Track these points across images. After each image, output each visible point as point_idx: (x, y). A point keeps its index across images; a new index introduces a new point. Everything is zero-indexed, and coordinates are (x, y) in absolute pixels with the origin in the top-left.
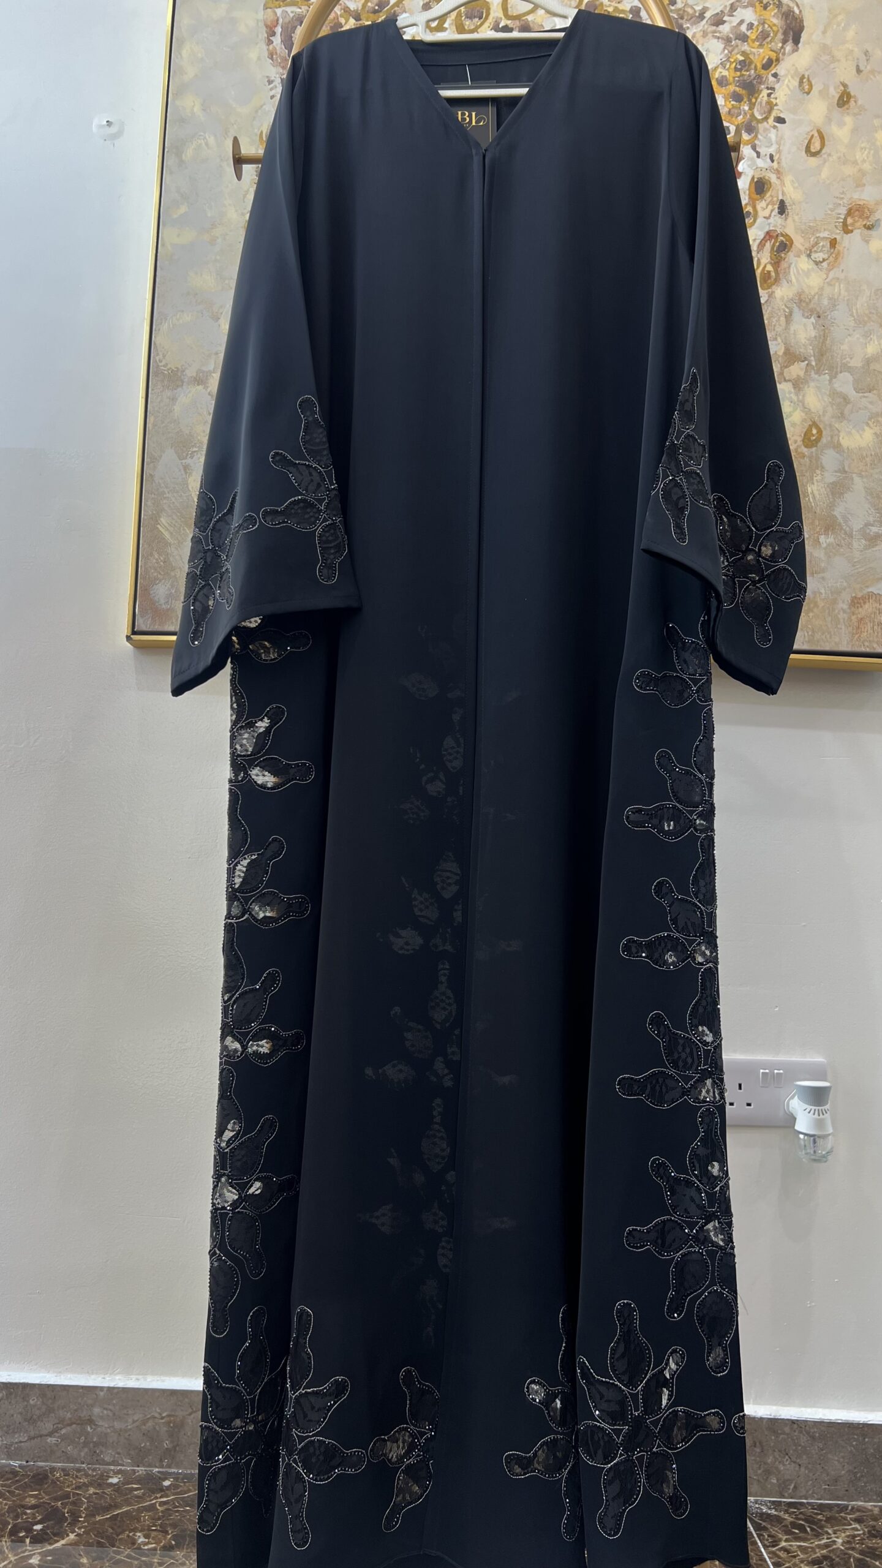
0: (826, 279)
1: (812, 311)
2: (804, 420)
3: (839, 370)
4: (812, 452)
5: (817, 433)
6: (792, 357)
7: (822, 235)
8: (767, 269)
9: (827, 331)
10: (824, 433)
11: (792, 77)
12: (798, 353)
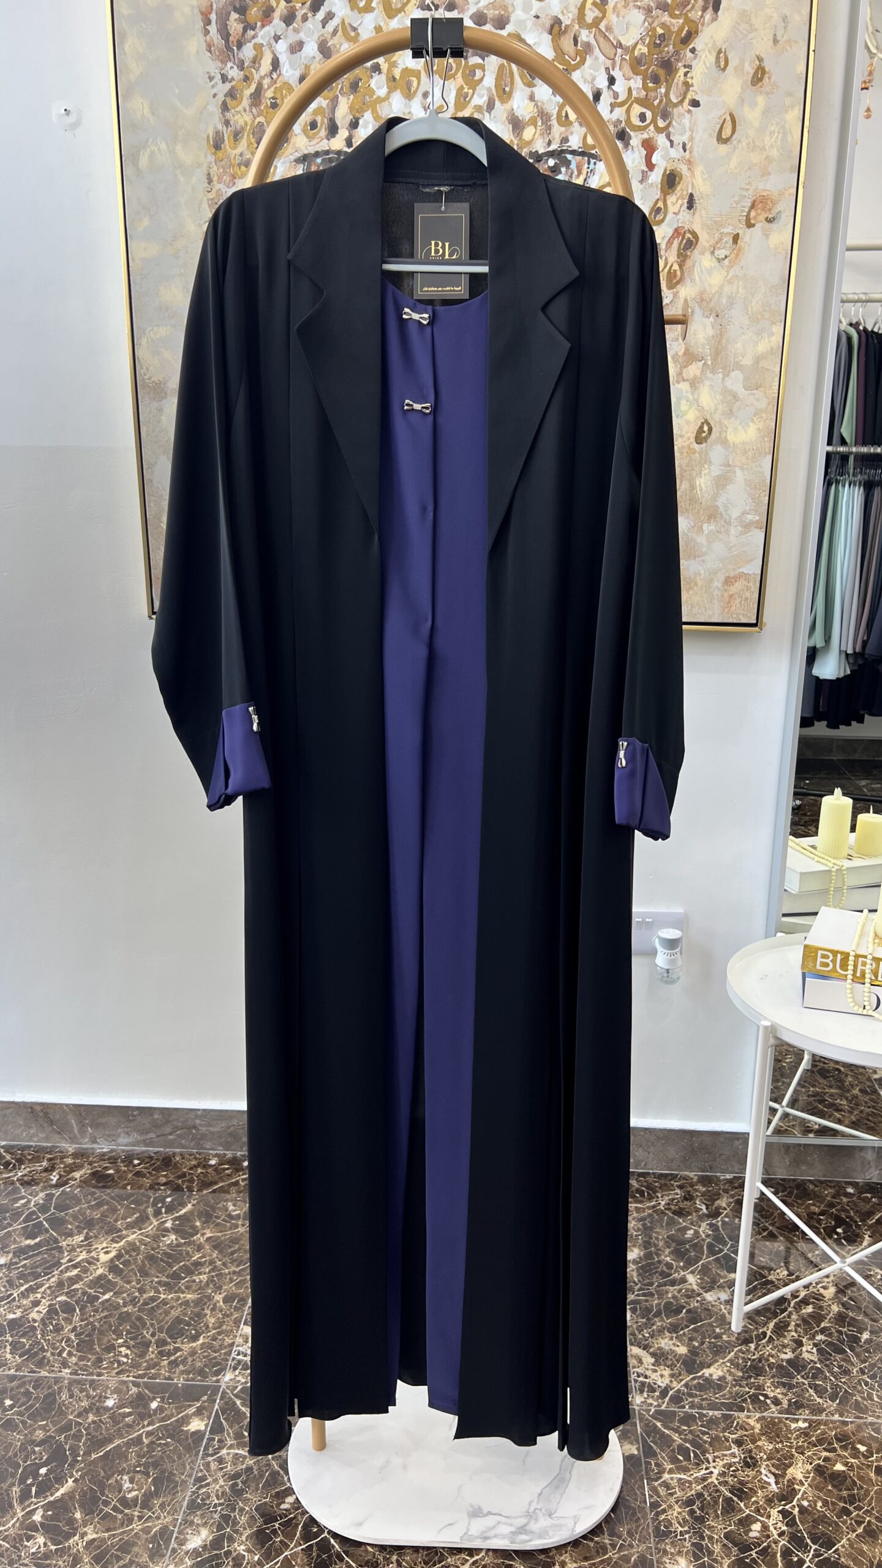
0: (726, 277)
1: (711, 310)
2: (697, 418)
3: (731, 368)
4: (702, 448)
5: (709, 430)
6: (690, 357)
7: (726, 231)
8: (673, 268)
9: (723, 330)
10: (714, 430)
11: (710, 52)
12: (696, 352)
